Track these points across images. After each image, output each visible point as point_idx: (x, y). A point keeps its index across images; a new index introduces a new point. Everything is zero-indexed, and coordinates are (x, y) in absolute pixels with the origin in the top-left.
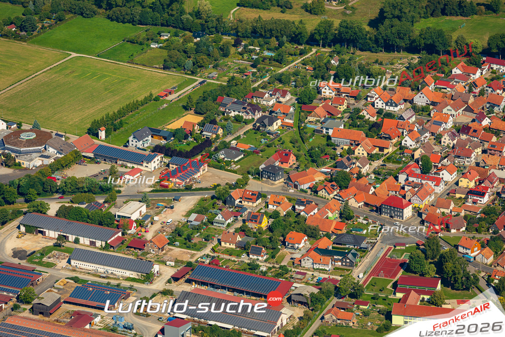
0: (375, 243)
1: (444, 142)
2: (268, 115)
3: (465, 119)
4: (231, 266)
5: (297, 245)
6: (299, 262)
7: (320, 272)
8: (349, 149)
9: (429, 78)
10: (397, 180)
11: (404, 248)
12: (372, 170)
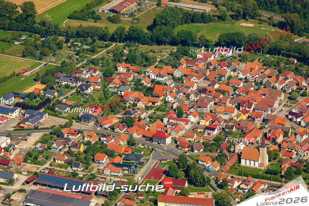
0: (148, 160)
1: (191, 99)
2: (85, 84)
3: (204, 84)
4: (61, 174)
5: (101, 161)
6: (102, 172)
7: (115, 177)
8: (134, 103)
9: (183, 60)
10: (163, 122)
11: (166, 162)
12: (147, 116)
